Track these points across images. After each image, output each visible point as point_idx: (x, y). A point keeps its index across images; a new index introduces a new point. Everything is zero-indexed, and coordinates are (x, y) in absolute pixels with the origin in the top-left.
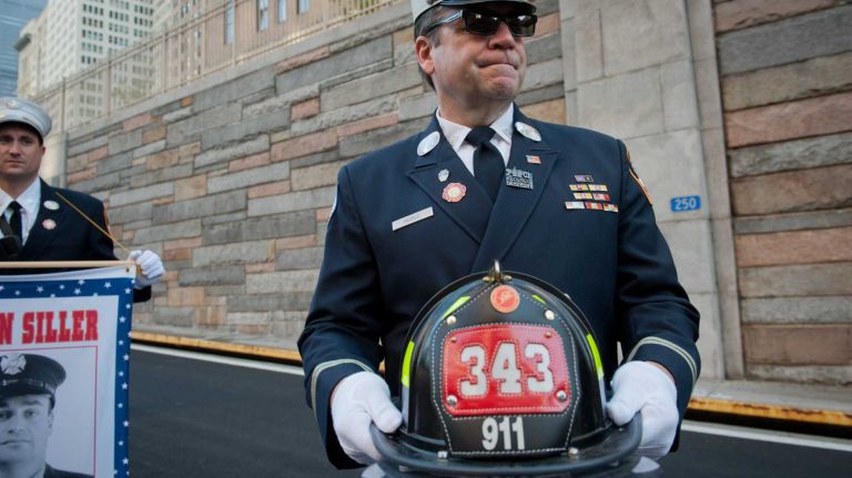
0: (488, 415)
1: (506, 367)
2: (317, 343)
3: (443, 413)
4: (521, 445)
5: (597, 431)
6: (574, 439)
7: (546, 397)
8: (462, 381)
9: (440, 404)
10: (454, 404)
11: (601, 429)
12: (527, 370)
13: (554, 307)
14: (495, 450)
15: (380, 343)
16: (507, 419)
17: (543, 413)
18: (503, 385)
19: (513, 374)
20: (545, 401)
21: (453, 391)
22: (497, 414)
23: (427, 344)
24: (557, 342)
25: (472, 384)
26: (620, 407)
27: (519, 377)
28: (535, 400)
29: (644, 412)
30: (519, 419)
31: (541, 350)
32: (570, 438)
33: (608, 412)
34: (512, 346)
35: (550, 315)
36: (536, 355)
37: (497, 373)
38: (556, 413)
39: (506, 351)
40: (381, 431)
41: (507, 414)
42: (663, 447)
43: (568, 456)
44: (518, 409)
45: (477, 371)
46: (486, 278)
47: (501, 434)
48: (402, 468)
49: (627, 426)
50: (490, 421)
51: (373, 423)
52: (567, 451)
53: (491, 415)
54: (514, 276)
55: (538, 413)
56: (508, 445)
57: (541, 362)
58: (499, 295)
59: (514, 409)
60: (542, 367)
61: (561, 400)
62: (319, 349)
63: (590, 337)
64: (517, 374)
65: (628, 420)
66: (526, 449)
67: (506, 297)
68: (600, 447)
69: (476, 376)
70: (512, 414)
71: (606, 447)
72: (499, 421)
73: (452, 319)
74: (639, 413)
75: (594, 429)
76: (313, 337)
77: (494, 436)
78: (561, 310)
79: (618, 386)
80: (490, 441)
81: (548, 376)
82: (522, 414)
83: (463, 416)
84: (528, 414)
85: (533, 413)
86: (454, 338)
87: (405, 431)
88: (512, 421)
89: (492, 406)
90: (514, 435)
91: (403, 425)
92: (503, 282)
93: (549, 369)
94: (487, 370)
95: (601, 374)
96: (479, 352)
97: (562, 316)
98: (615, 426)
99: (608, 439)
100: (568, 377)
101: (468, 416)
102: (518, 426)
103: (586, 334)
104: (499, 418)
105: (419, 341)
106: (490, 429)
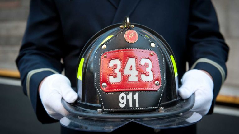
0: (122, 92)
1: (131, 70)
2: (28, 61)
3: (100, 91)
4: (137, 106)
5: (173, 101)
6: (162, 104)
7: (150, 83)
8: (109, 76)
9: (98, 87)
10: (106, 87)
11: (175, 100)
12: (141, 71)
13: (155, 41)
14: (125, 108)
15: (62, 61)
16: (131, 94)
17: (148, 91)
18: (129, 77)
19: (135, 73)
20: (149, 85)
21: (105, 81)
22: (126, 91)
23: (91, 59)
24: (156, 58)
25: (114, 77)
26: (185, 91)
27: (137, 74)
28: (144, 84)
29: (196, 94)
30: (137, 94)
31: (148, 61)
32: (160, 103)
33: (179, 93)
34: (134, 59)
35: (153, 45)
36: (145, 64)
37: (127, 72)
38: (154, 91)
39: (131, 62)
40: (67, 102)
41: (131, 91)
42: (205, 110)
43: (159, 111)
44: (136, 89)
45: (117, 71)
46: (121, 26)
47: (128, 101)
48: (79, 117)
49: (188, 100)
50: (123, 95)
51: (62, 98)
52: (159, 109)
53: (123, 92)
54: (135, 26)
55: (145, 91)
56: (131, 105)
57: (148, 67)
58: (129, 34)
59: (134, 89)
60: (148, 70)
61: (157, 85)
62: (29, 64)
63: (172, 57)
64: (136, 73)
65: (188, 96)
66: (139, 107)
67: (132, 35)
68: (174, 108)
69: (116, 74)
70: (133, 91)
71: (177, 108)
72: (127, 95)
73: (105, 46)
74: (194, 94)
75: (172, 100)
76: (25, 57)
77: (125, 101)
78: (158, 43)
79: (185, 81)
80: (123, 104)
81: (151, 73)
82: (138, 91)
83: (110, 92)
84: (141, 91)
85: (143, 91)
86: (105, 56)
87: (80, 102)
88: (133, 95)
89: (124, 88)
90: (134, 101)
91: (78, 99)
92: (130, 28)
93: (151, 70)
94: (122, 71)
95: (176, 75)
96: (118, 62)
97: (159, 45)
98: (182, 100)
99: (178, 104)
100: (160, 74)
101: (112, 92)
102: (136, 97)
103: (170, 55)
104: (127, 93)
105: (87, 58)
106: (123, 98)
